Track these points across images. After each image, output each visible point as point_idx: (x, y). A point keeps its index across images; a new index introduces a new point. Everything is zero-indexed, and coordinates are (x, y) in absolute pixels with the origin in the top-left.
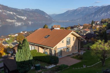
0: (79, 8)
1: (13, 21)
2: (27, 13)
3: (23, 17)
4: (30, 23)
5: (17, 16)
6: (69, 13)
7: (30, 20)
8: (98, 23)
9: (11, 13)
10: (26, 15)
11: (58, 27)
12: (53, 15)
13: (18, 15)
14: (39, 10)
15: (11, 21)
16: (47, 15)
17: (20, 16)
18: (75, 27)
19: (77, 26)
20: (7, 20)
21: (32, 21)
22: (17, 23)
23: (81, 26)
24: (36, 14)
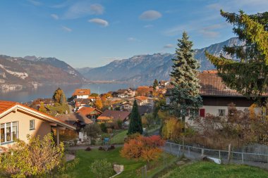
0: (134, 56)
2: (31, 65)
3: (19, 74)
4: (36, 85)
5: (7, 71)
6: (116, 66)
7: (35, 80)
8: (166, 84)
10: (27, 70)
11: (84, 94)
12: (85, 69)
13: (10, 69)
14: (56, 60)
16: (72, 69)
17: (13, 71)
18: (121, 92)
19: (124, 90)
21: (39, 81)
22: (7, 87)
23: (133, 90)
24: (49, 67)
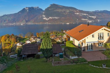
1: (86, 20)
2: (97, 13)
3: (93, 17)
4: (99, 21)
5: (89, 16)
7: (98, 19)
9: (85, 14)
10: (95, 15)
14: (107, 11)
15: (85, 20)
17: (91, 16)
20: (82, 19)
21: (100, 19)
24: (104, 14)
